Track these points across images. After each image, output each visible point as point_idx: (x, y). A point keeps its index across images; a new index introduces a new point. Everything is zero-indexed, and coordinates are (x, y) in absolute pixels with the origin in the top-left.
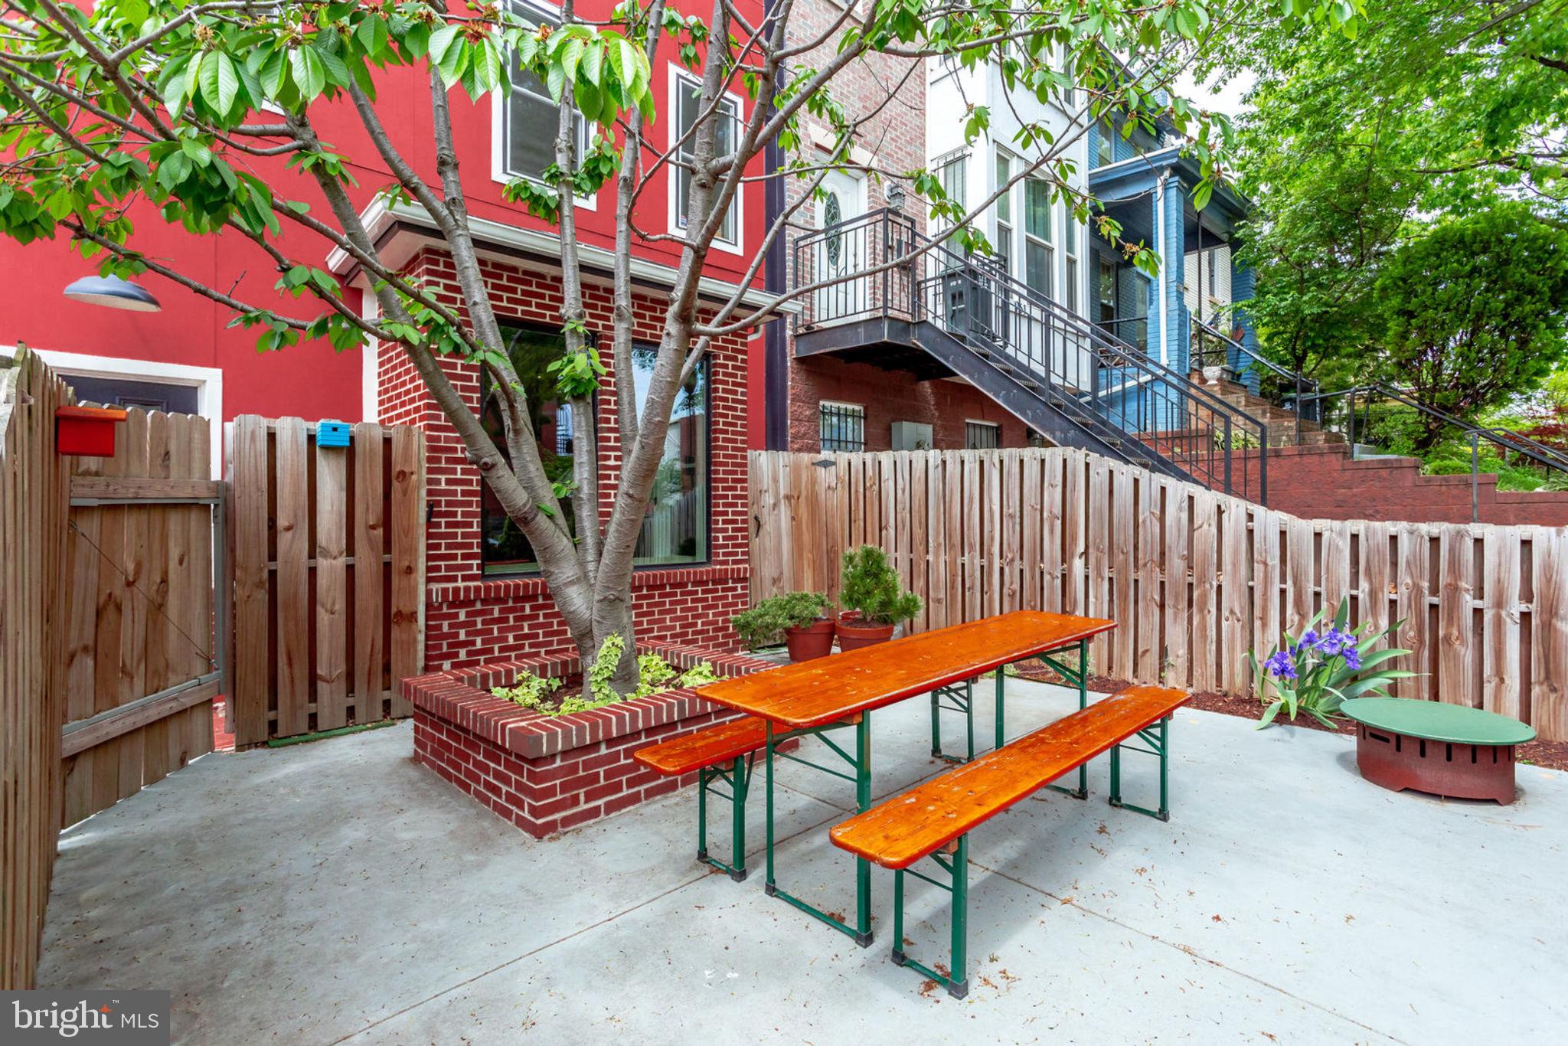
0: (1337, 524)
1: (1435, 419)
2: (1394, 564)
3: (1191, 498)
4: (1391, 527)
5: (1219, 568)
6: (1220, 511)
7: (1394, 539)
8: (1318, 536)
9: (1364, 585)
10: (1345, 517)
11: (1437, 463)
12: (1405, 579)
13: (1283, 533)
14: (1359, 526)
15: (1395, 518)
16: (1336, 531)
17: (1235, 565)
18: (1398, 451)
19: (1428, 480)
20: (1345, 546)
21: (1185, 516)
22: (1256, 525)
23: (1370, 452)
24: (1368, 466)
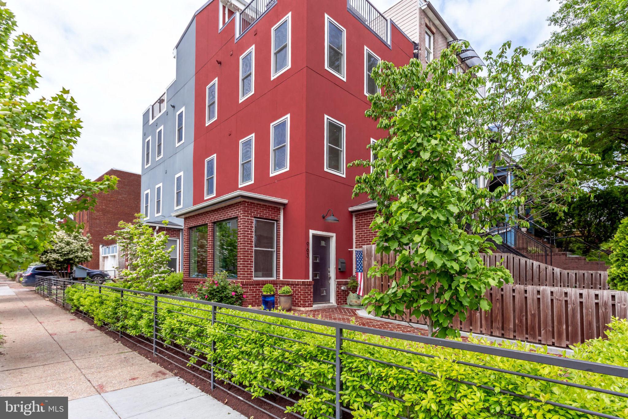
0: (572, 271)
1: (588, 246)
2: (584, 279)
3: (539, 266)
4: (583, 272)
5: (546, 280)
6: (546, 268)
7: (584, 274)
8: (568, 273)
9: (578, 283)
10: (573, 270)
11: (589, 258)
12: (586, 282)
13: (561, 273)
14: (577, 271)
15: (584, 270)
16: (572, 273)
17: (550, 280)
18: (578, 254)
19: (588, 263)
20: (574, 275)
21: (538, 269)
22: (555, 271)
23: (571, 254)
24: (572, 259)
